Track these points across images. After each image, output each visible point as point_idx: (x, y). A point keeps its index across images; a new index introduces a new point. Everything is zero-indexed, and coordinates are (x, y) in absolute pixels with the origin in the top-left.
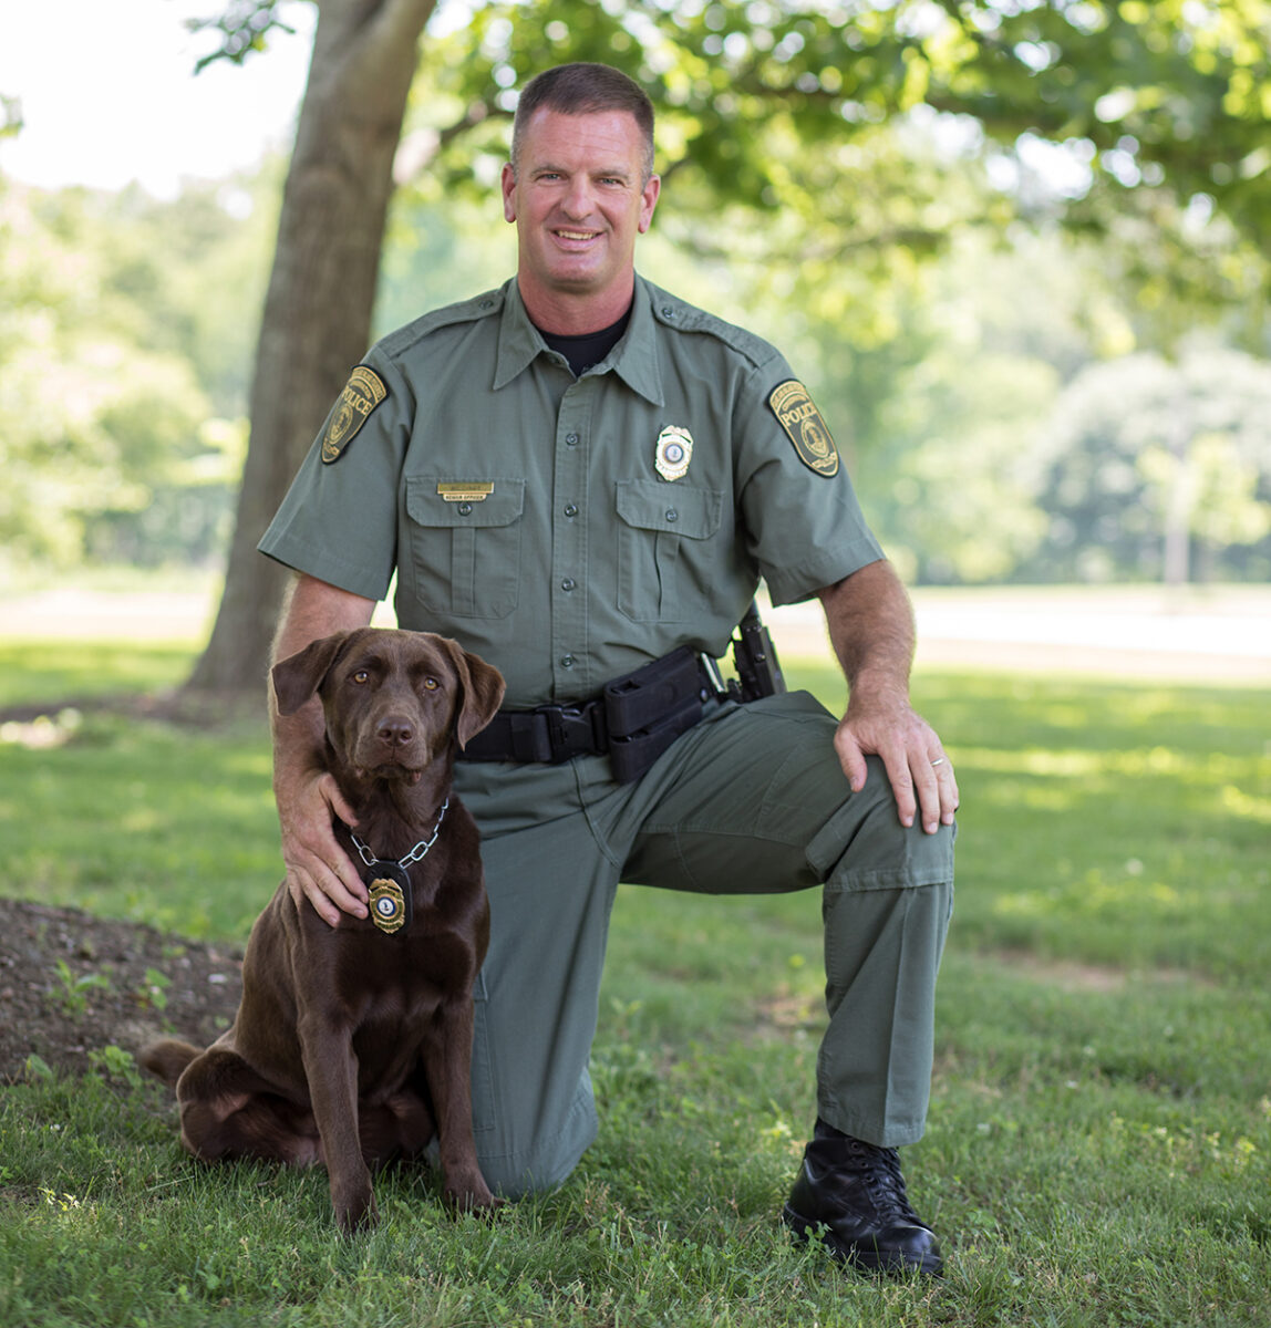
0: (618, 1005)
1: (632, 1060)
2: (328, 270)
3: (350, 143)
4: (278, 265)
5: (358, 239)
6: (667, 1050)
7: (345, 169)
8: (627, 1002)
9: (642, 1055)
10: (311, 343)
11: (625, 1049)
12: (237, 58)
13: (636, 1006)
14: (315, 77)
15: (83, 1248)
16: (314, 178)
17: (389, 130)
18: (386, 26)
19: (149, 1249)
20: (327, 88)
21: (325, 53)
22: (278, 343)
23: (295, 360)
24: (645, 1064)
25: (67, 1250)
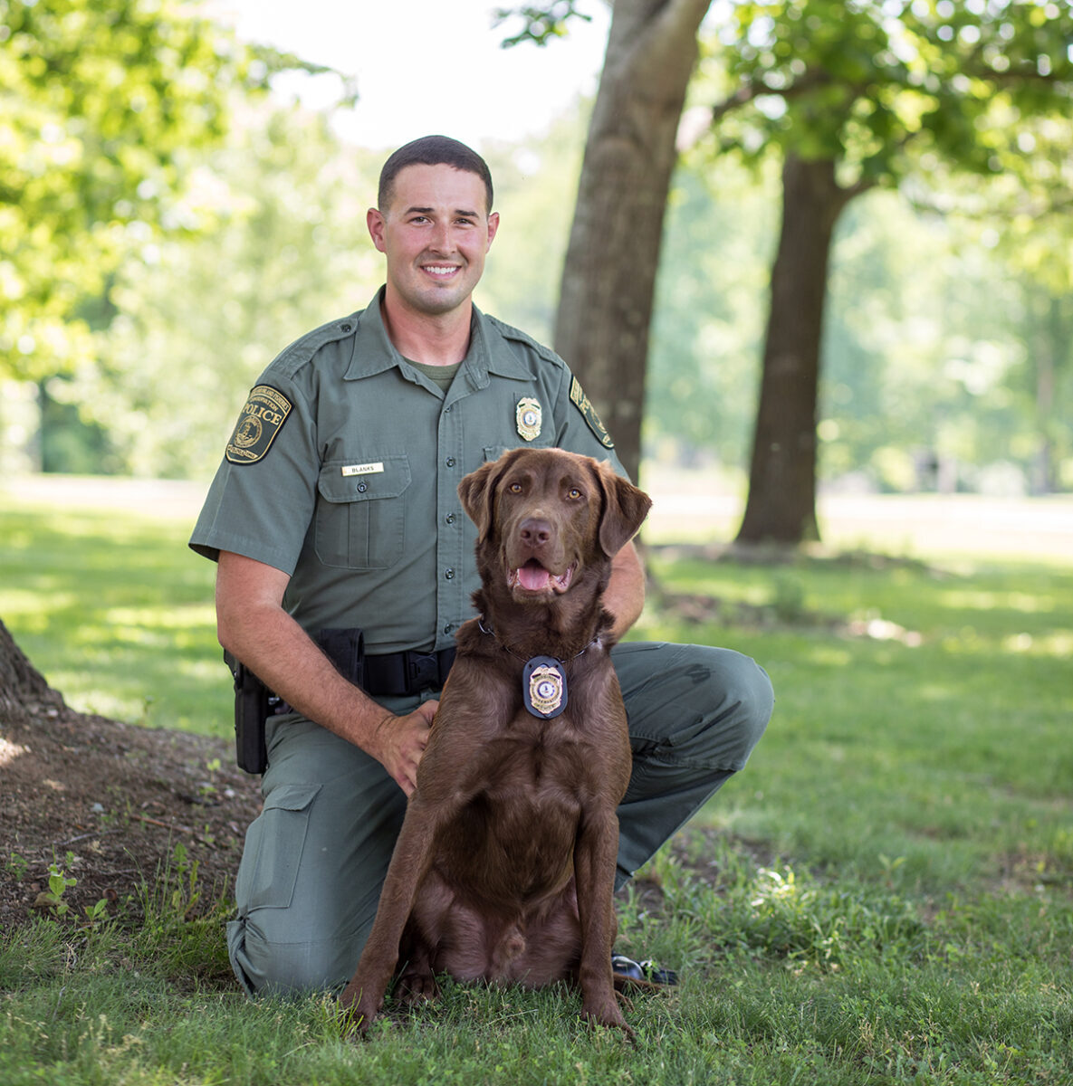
0: (885, 860)
1: (901, 910)
2: (620, 224)
3: (640, 117)
4: (577, 219)
5: (646, 198)
6: (929, 900)
7: (636, 139)
8: (893, 858)
9: (909, 905)
10: (606, 287)
11: (894, 900)
12: (540, 40)
13: (900, 861)
14: (610, 60)
15: (449, 1069)
16: (610, 146)
17: (674, 105)
18: (671, 19)
19: (505, 1070)
20: (620, 70)
21: (619, 40)
22: (578, 285)
23: (593, 299)
24: (911, 912)
25: (435, 1071)
